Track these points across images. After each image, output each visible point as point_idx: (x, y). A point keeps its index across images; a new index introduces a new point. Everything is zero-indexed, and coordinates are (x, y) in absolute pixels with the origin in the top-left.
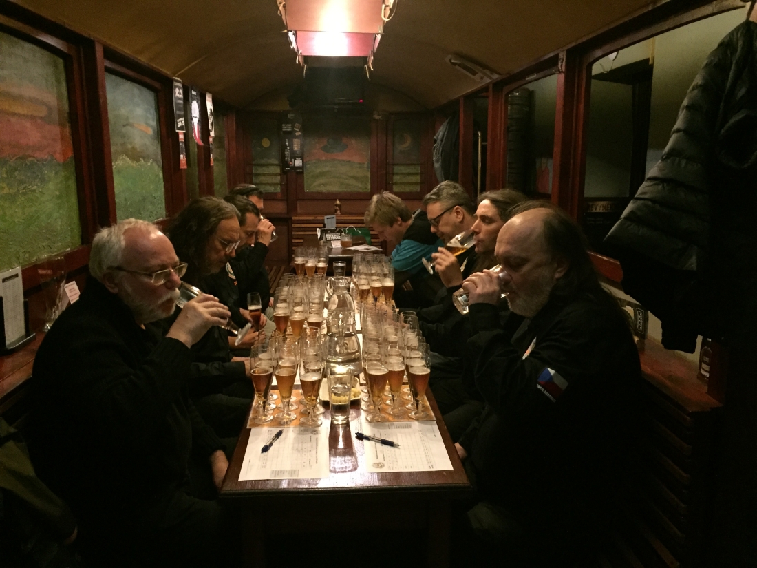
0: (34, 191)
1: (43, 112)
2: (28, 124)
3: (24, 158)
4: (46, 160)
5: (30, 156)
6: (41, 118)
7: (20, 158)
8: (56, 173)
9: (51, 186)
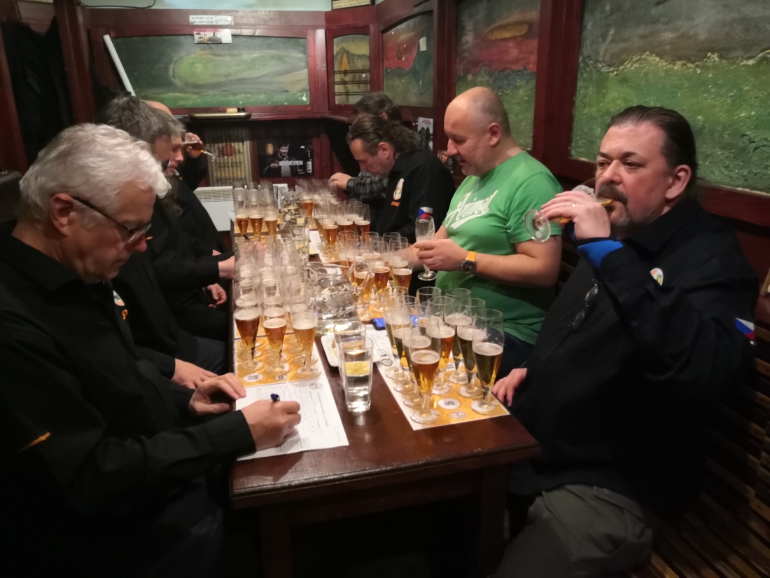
0: (507, 94)
1: (524, 29)
2: (511, 44)
3: (503, 70)
4: (520, 71)
5: (508, 68)
6: (521, 36)
7: (501, 71)
8: (527, 82)
9: (521, 92)
